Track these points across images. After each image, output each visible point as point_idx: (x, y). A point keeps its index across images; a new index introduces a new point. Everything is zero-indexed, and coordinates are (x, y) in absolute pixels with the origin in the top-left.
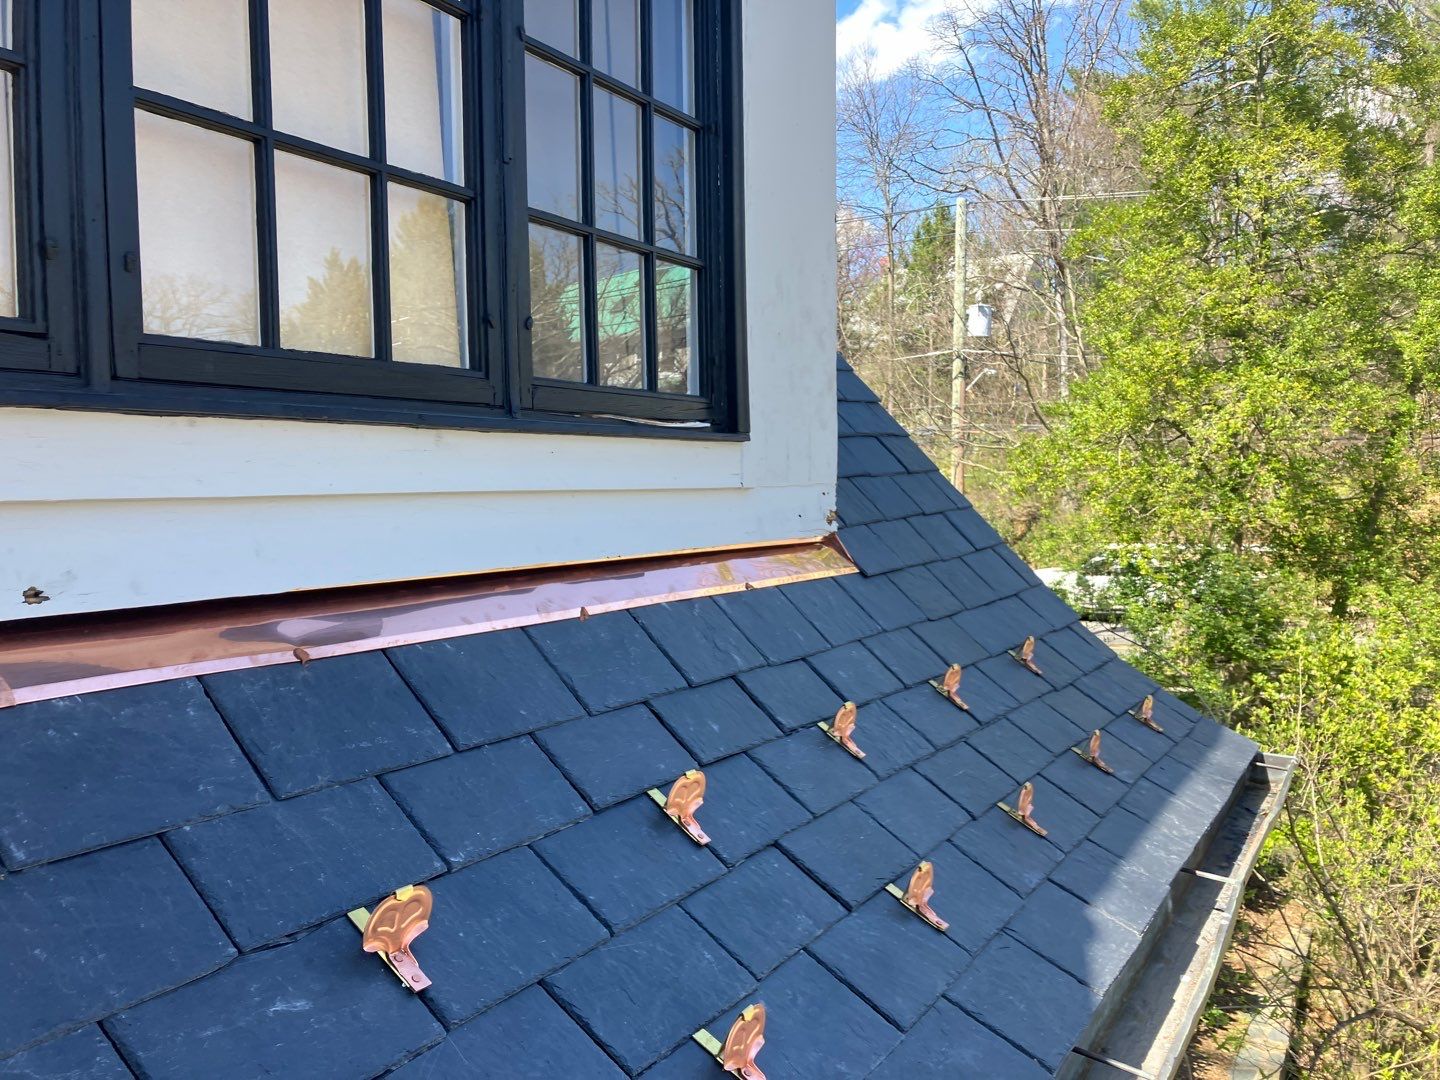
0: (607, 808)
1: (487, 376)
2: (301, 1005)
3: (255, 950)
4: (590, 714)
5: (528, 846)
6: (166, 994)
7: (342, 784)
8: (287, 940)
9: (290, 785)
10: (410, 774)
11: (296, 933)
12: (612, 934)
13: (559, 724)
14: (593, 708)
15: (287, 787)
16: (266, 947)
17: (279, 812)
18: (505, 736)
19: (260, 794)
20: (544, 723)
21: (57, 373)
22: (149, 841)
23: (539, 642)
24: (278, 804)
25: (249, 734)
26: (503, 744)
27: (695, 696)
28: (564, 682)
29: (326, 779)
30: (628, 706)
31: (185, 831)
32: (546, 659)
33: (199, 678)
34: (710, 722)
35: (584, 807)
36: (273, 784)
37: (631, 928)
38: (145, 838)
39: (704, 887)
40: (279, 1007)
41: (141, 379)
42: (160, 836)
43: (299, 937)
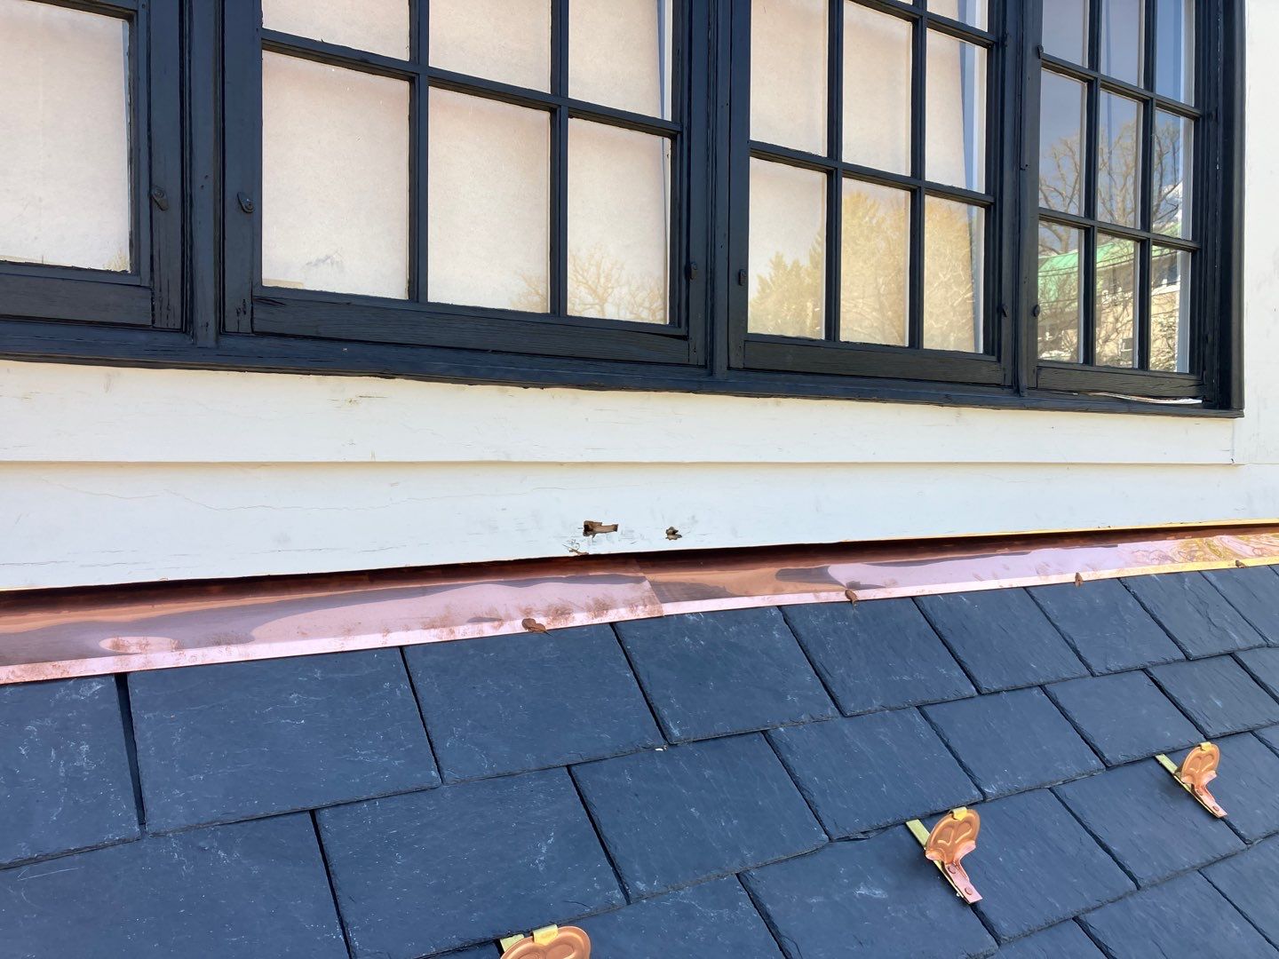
0: (1118, 766)
1: (999, 360)
2: (879, 893)
3: (840, 840)
4: (1093, 675)
5: (1049, 789)
6: (781, 861)
7: (891, 709)
8: (862, 836)
9: (853, 705)
10: (944, 708)
11: (868, 832)
12: (1138, 887)
13: (1065, 680)
14: (1096, 669)
15: (851, 707)
16: (848, 839)
17: (846, 727)
18: (1020, 685)
19: (831, 710)
20: (1053, 678)
21: (693, 366)
22: (756, 735)
23: (1041, 602)
24: (844, 719)
25: (819, 658)
26: (1018, 692)
27: (1195, 669)
28: (1067, 641)
29: (879, 704)
30: (1129, 671)
31: (780, 731)
32: (1048, 618)
33: (779, 607)
34: (1211, 696)
35: (1097, 762)
36: (841, 702)
37: (1156, 885)
38: (754, 732)
39: (1224, 858)
40: (863, 891)
41: (747, 369)
42: (764, 732)
43: (871, 835)
